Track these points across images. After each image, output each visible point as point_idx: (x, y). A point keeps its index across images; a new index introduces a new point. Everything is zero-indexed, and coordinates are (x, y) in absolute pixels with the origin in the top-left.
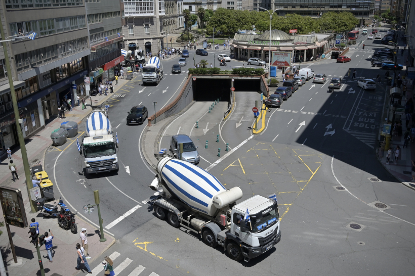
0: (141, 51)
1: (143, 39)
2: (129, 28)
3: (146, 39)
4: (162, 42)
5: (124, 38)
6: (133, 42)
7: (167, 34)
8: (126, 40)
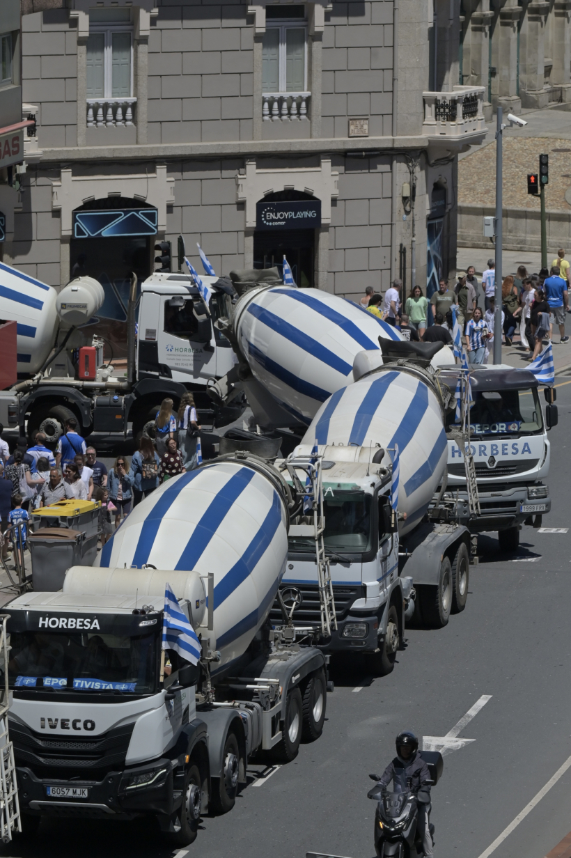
0: (207, 283)
1: (237, 161)
2: (94, 43)
3: (269, 160)
4: (442, 193)
5: (32, 148)
6: (128, 186)
7: (498, 110)
8: (50, 168)
